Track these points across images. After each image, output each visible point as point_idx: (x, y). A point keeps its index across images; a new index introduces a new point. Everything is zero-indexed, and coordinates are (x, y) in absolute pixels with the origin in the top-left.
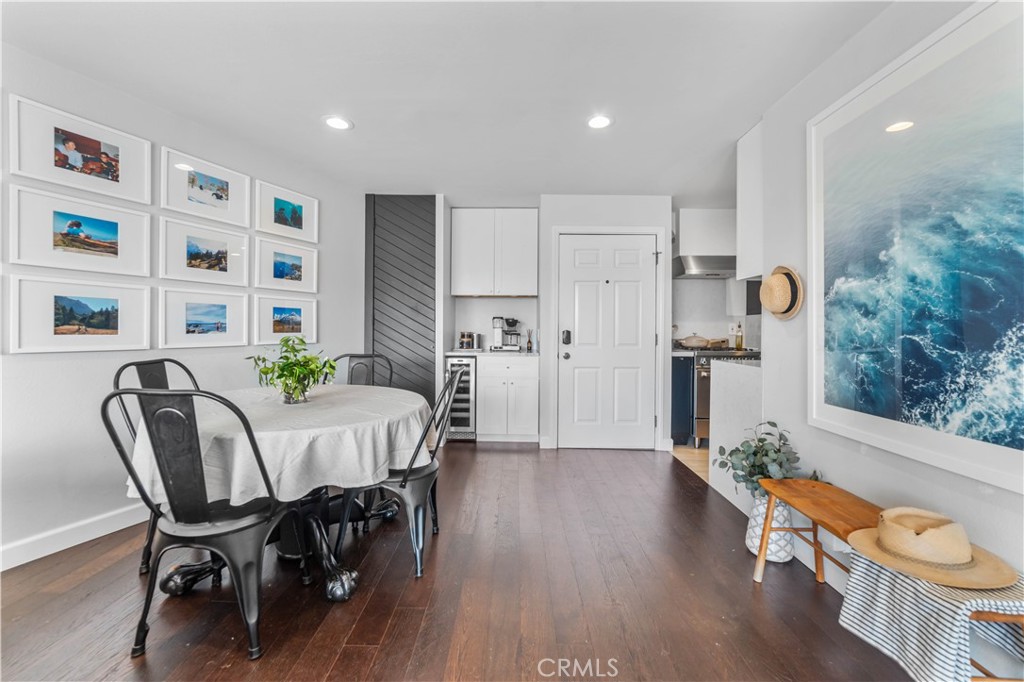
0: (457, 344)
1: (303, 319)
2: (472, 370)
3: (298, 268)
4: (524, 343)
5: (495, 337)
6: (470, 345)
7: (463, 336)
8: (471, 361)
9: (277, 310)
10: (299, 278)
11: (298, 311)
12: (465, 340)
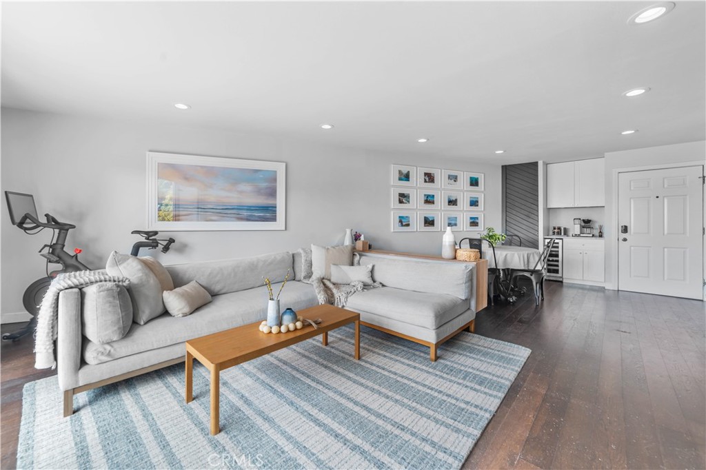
0: (551, 233)
1: (479, 221)
2: (560, 245)
3: (477, 202)
4: (596, 232)
5: (577, 229)
6: (559, 233)
7: (555, 229)
8: (560, 241)
9: (471, 218)
10: (477, 206)
11: (477, 218)
12: (556, 231)
